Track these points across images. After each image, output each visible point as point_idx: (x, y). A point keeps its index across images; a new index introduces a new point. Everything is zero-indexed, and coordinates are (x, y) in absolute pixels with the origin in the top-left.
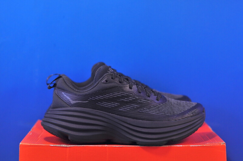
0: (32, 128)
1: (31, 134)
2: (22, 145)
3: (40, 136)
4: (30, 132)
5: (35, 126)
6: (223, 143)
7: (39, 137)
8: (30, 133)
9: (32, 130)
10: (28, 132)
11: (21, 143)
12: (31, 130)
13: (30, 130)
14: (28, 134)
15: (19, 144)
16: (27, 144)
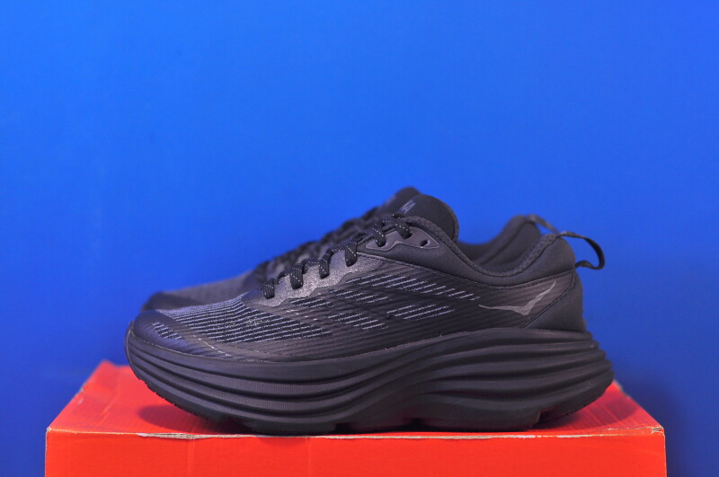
0: (85, 385)
1: (80, 402)
2: (53, 434)
3: (109, 407)
4: (77, 395)
5: (92, 380)
6: (656, 429)
7: (106, 410)
8: (77, 400)
9: (85, 389)
10: (72, 396)
11: (49, 429)
12: (82, 390)
13: (76, 390)
14: (73, 401)
15: (46, 430)
16: (69, 431)
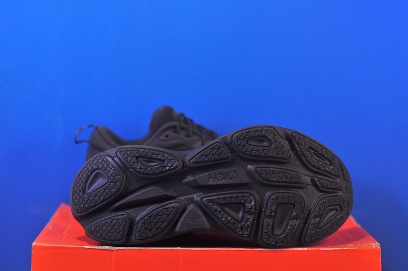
0: (53, 217)
1: (51, 227)
2: (36, 246)
3: (66, 231)
4: (48, 224)
5: (56, 215)
6: (376, 245)
7: (65, 232)
8: (49, 226)
9: (53, 220)
10: (46, 224)
11: (34, 244)
12: (51, 221)
13: (48, 221)
14: (46, 227)
16: (45, 245)
